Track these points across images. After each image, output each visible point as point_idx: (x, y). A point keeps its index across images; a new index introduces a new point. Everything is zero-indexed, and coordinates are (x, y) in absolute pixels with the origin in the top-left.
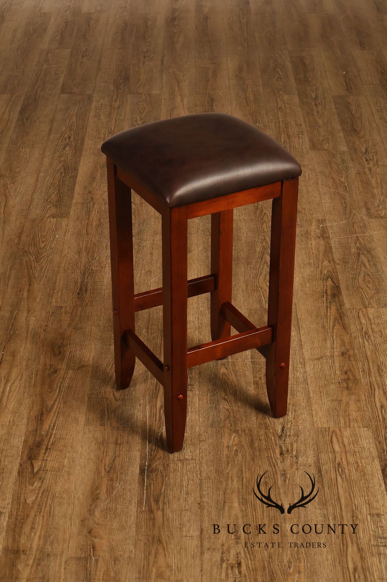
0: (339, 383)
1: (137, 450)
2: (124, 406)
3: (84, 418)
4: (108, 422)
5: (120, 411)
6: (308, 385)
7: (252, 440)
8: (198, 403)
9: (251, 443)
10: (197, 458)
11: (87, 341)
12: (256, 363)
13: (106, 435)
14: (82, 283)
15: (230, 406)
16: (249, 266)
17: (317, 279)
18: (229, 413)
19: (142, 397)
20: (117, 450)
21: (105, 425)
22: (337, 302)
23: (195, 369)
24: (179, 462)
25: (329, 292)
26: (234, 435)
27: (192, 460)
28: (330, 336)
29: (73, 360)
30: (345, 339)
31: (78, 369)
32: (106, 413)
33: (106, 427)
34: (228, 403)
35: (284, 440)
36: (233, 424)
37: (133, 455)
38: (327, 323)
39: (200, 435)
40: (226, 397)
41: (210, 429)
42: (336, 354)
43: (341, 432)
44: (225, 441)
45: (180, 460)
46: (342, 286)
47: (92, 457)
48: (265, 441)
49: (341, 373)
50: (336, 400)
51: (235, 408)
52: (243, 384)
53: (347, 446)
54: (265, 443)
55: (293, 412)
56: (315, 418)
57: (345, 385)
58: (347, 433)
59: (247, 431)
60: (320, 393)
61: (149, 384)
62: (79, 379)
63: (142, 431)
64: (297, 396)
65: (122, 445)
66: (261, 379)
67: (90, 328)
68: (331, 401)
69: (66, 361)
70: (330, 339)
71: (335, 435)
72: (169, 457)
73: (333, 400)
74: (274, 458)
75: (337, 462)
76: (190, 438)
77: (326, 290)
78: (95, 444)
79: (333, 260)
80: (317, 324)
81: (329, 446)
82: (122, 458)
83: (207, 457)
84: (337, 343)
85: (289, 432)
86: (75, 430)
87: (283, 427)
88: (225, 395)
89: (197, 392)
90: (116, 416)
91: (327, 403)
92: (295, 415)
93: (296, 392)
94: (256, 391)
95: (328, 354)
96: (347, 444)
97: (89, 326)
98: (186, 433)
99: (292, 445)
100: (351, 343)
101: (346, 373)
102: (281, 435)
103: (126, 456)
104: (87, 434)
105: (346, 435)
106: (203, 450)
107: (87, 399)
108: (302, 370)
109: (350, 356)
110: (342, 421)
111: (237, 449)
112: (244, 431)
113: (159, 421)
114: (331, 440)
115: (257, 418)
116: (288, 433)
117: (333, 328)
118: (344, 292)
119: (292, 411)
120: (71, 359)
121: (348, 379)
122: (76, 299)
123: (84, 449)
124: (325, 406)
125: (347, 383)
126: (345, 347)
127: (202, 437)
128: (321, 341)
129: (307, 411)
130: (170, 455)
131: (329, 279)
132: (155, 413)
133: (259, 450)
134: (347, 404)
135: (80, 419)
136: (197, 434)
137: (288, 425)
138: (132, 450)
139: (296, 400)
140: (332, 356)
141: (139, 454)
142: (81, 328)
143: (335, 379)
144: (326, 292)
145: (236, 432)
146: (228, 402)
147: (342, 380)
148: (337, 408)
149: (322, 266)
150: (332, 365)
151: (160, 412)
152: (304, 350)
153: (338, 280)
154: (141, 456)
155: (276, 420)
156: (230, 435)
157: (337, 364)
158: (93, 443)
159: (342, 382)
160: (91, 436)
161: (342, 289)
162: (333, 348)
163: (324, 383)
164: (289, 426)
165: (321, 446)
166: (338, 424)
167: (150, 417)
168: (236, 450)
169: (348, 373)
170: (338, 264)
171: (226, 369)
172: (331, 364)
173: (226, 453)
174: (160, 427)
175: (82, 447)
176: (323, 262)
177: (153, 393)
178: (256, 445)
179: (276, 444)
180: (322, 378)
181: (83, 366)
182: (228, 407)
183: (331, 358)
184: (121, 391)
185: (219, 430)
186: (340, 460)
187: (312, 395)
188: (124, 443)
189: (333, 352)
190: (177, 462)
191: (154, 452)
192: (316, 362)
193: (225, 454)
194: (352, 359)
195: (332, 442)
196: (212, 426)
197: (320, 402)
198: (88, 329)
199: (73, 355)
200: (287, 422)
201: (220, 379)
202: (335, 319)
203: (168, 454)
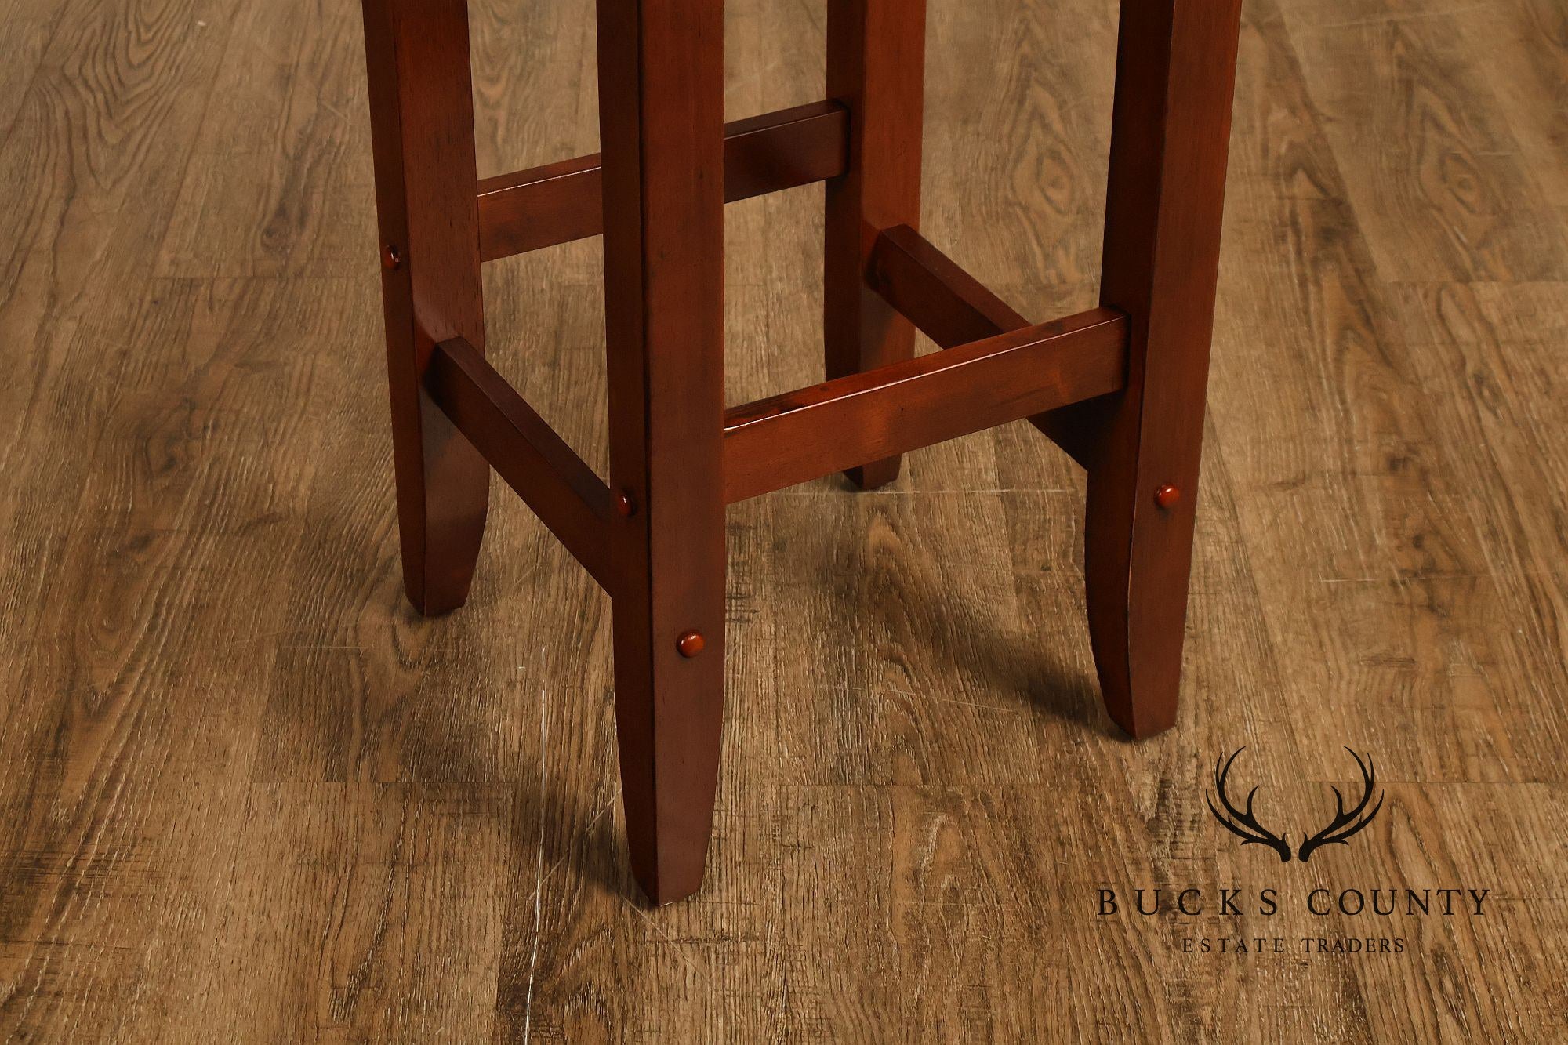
0: (1393, 583)
1: (491, 892)
2: (439, 690)
3: (253, 745)
4: (364, 764)
5: (420, 714)
6: (1256, 593)
7: (1024, 841)
8: (771, 674)
9: (1023, 859)
10: (773, 930)
11: (291, 416)
12: (1023, 503)
13: (351, 822)
14: (286, 191)
15: (914, 689)
16: (970, 128)
17: (1249, 173)
18: (915, 720)
19: (519, 649)
20: (396, 895)
21: (350, 776)
22: (1344, 259)
23: (755, 528)
24: (686, 948)
25: (1305, 220)
26: (938, 821)
27: (747, 937)
28: (1331, 393)
29: (224, 494)
30: (1396, 403)
31: (246, 529)
32: (357, 723)
33: (351, 785)
34: (909, 676)
35: (1174, 843)
36: (932, 768)
37: (469, 918)
38: (1312, 339)
39: (784, 821)
40: (898, 648)
41: (827, 791)
42: (1364, 463)
43: (1432, 805)
44: (901, 847)
45: (692, 941)
46: (1358, 199)
47: (280, 927)
48: (1086, 847)
49: (1395, 542)
50: (1390, 661)
51: (940, 698)
52: (971, 592)
53: (1466, 869)
54: (1084, 859)
55: (1203, 715)
56: (1305, 741)
57: (1420, 593)
58: (1456, 807)
59: (997, 804)
60: (1316, 627)
61: (553, 592)
62: (244, 575)
63: (518, 801)
64: (1213, 644)
65: (420, 870)
66: (1046, 568)
67: (309, 362)
68: (1369, 666)
69: (191, 496)
70: (1333, 403)
71: (1405, 821)
72: (639, 928)
73: (1375, 661)
74: (1134, 927)
75: (1428, 942)
76: (739, 837)
77: (1294, 215)
78: (296, 866)
79: (1308, 105)
80: (1270, 344)
81: (1381, 869)
82: (420, 932)
83: (819, 924)
84: (1363, 419)
85: (1193, 806)
86: (206, 802)
87: (1162, 782)
88: (892, 641)
89: (769, 629)
90: (398, 738)
91: (1351, 671)
92: (1211, 728)
93: (1206, 627)
94: (1028, 622)
95: (1331, 463)
96: (1463, 860)
97: (305, 355)
98: (720, 811)
99: (1209, 863)
100: (1421, 418)
101: (1417, 542)
102: (1157, 818)
103: (436, 922)
104: (261, 820)
105: (1454, 815)
106: (801, 893)
107: (273, 659)
108: (1222, 530)
109: (1424, 473)
110: (1428, 754)
111: (957, 885)
112: (986, 800)
113: (596, 756)
114: (1389, 839)
115: (1041, 742)
116: (1188, 810)
117: (1339, 361)
118: (1366, 223)
119: (1197, 707)
120: (217, 488)
121: (1431, 568)
122: (260, 251)
123: (244, 886)
124: (1343, 685)
125: (1427, 584)
126: (1399, 433)
127: (793, 828)
128: (1292, 410)
129: (1263, 710)
130: (646, 915)
131: (1301, 176)
132: (576, 720)
133: (1062, 890)
134: (1441, 675)
135: (233, 751)
136: (767, 818)
137: (1182, 773)
138: (469, 892)
139: (1210, 659)
140: (1349, 474)
141: (501, 911)
142: (268, 365)
143: (1370, 567)
144: (1294, 223)
145: (952, 804)
146: (905, 670)
147: (1402, 572)
148: (1398, 693)
149: (1265, 127)
150: (1351, 508)
151: (600, 717)
152: (1224, 448)
153: (1337, 178)
154: (507, 921)
155: (1126, 750)
156: (922, 820)
157: (1375, 507)
158: (289, 860)
159: (1404, 583)
160: (279, 825)
161: (1356, 208)
162: (1349, 441)
163: (1329, 590)
164: (1189, 777)
165: (1344, 872)
166: (1413, 765)
167: (555, 739)
168: (953, 889)
169: (1428, 542)
170: (1330, 120)
171: (894, 527)
172: (1346, 505)
173: (908, 903)
174: (600, 784)
175: (234, 881)
176: (1266, 112)
177: (569, 633)
178: (1046, 865)
179: (1136, 862)
180: (1313, 566)
181: (270, 519)
182: (906, 694)
183: (1345, 479)
184: (427, 625)
185: (869, 799)
186: (1442, 937)
187: (1279, 638)
188: (431, 859)
189: (1353, 456)
190: (677, 947)
191: (571, 901)
192: (1280, 496)
193: (902, 910)
194: (1436, 483)
195: (1393, 853)
196: (837, 778)
197: (1319, 668)
198: (298, 368)
199: (229, 474)
200: (1180, 759)
201: (865, 570)
202: (1344, 329)
203: (633, 912)
